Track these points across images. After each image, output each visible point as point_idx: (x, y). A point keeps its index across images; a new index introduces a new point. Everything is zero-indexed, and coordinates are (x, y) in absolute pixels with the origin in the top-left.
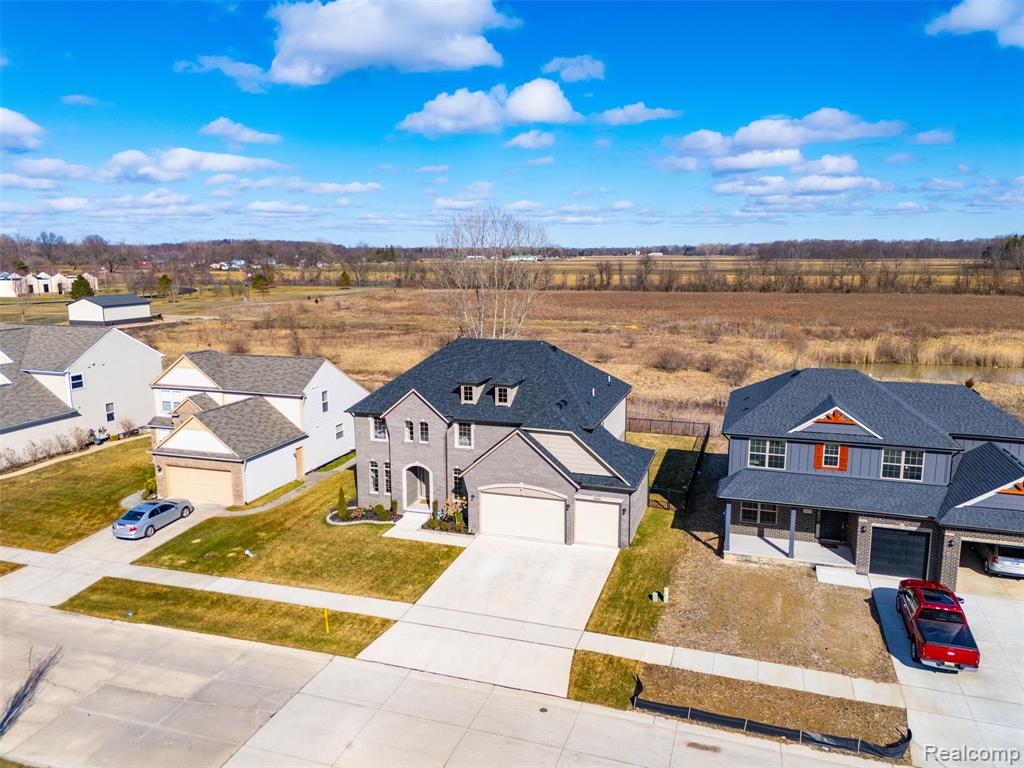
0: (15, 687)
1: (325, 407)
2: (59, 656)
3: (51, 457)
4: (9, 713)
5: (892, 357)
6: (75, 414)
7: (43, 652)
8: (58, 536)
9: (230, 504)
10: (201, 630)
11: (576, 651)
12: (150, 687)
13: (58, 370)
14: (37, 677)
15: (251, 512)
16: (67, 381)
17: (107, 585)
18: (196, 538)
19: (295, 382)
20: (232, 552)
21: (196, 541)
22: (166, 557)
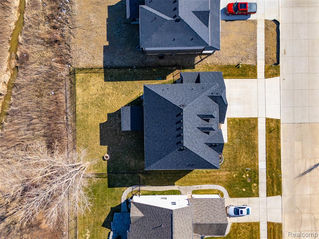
2: (297, 176)
4: (314, 168)
10: (280, 156)
11: (265, 78)
18: (243, 191)
19: (186, 213)
20: (246, 176)
21: (244, 190)
22: (254, 191)
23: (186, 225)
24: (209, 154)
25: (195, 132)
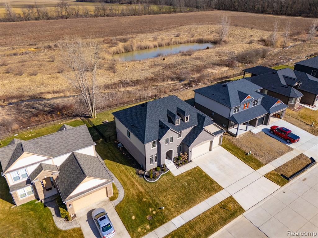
9: (107, 198)
11: (264, 176)
18: (131, 217)
19: (85, 140)
20: (152, 211)
21: (133, 218)
22: (139, 230)
23: (71, 143)
24: (153, 128)
25: (164, 109)
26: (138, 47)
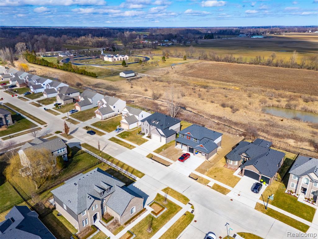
0: (104, 146)
1: (142, 117)
3: (111, 117)
5: (290, 107)
6: (114, 111)
7: (107, 144)
8: (110, 131)
9: (128, 129)
10: (119, 144)
11: (150, 153)
12: (114, 149)
13: (112, 105)
14: (106, 146)
15: (130, 131)
16: (113, 107)
17: (113, 138)
26: (303, 108)
